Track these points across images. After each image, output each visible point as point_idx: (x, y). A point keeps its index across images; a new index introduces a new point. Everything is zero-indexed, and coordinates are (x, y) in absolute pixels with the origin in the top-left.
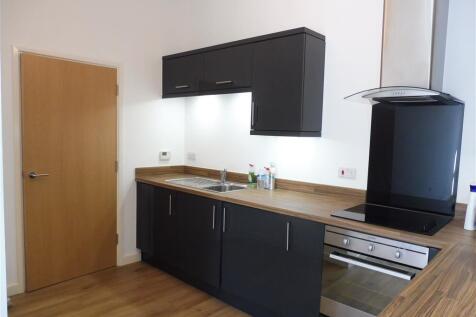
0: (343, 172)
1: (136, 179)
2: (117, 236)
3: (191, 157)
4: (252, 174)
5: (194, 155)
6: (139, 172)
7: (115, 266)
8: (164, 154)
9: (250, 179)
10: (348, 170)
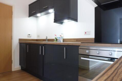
0: (86, 33)
1: (19, 42)
2: (12, 60)
3: (38, 36)
4: (56, 38)
5: (39, 35)
6: (20, 40)
7: (11, 71)
8: (29, 35)
9: (55, 40)
10: (87, 32)
